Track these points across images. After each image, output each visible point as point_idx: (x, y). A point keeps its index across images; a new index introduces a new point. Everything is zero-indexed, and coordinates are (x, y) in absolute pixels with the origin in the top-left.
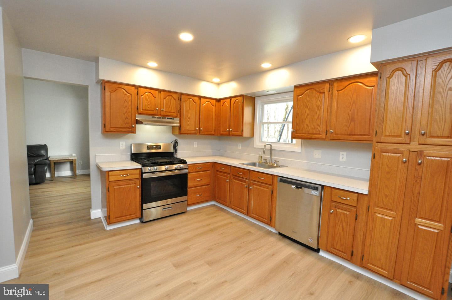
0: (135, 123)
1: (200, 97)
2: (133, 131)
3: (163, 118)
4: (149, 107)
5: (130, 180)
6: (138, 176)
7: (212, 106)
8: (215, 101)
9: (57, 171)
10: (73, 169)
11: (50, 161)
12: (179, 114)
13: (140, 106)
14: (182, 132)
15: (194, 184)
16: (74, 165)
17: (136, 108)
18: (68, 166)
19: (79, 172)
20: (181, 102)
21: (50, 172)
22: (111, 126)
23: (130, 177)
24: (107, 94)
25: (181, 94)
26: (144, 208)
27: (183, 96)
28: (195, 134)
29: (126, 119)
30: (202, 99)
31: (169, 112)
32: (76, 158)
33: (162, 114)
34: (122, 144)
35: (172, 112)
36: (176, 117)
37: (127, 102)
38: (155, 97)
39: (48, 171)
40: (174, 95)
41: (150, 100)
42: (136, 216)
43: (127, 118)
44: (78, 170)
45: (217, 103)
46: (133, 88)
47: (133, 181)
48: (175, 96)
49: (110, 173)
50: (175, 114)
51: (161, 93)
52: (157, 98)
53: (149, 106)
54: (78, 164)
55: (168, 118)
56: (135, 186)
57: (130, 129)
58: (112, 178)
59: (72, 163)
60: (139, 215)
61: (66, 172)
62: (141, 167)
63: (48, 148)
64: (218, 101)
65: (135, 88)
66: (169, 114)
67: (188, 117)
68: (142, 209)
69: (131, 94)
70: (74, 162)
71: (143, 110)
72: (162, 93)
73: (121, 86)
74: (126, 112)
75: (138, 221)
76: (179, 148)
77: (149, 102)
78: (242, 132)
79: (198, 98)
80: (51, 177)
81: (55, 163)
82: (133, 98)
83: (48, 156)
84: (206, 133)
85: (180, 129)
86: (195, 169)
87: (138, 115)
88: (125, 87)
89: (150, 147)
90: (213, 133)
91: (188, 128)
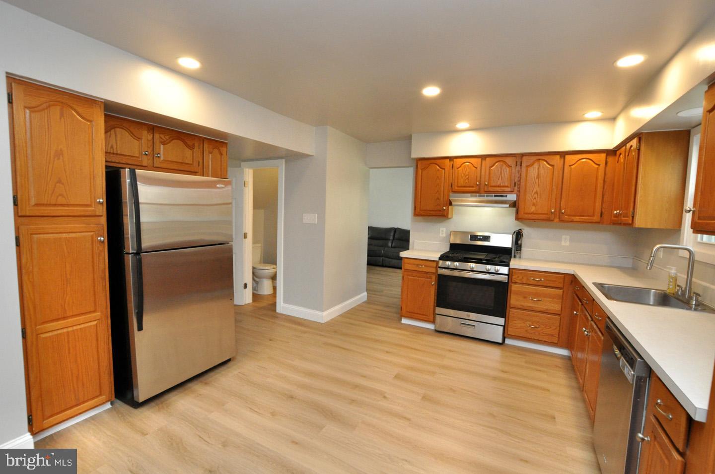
0: (448, 204)
1: (564, 154)
2: (445, 215)
3: (487, 196)
4: (467, 183)
5: (426, 273)
7: (597, 166)
12: (516, 188)
13: (454, 182)
14: (520, 216)
15: (525, 305)
17: (450, 185)
20: (521, 168)
22: (421, 209)
23: (426, 270)
24: (419, 172)
26: (436, 312)
27: (525, 158)
28: (549, 220)
29: (438, 200)
30: (567, 157)
31: (499, 186)
34: (442, 231)
35: (503, 186)
36: (512, 192)
37: (439, 179)
38: (476, 168)
40: (508, 160)
41: (469, 172)
42: (429, 318)
45: (610, 159)
46: (448, 160)
47: (429, 275)
48: (510, 161)
49: (405, 260)
50: (509, 189)
51: (485, 159)
52: (478, 168)
53: (467, 181)
55: (495, 196)
56: (430, 283)
57: (441, 213)
58: (406, 267)
62: (438, 260)
64: (611, 153)
65: (450, 161)
66: (498, 189)
67: (535, 190)
69: (444, 169)
71: (458, 187)
72: (488, 159)
73: (433, 161)
74: (438, 191)
75: (430, 326)
76: (525, 241)
77: (466, 175)
78: (633, 217)
79: (559, 157)
82: (446, 174)
84: (577, 218)
85: (517, 212)
86: (528, 279)
87: (451, 194)
88: (438, 161)
89: (474, 237)
90: (596, 218)
91: (533, 209)
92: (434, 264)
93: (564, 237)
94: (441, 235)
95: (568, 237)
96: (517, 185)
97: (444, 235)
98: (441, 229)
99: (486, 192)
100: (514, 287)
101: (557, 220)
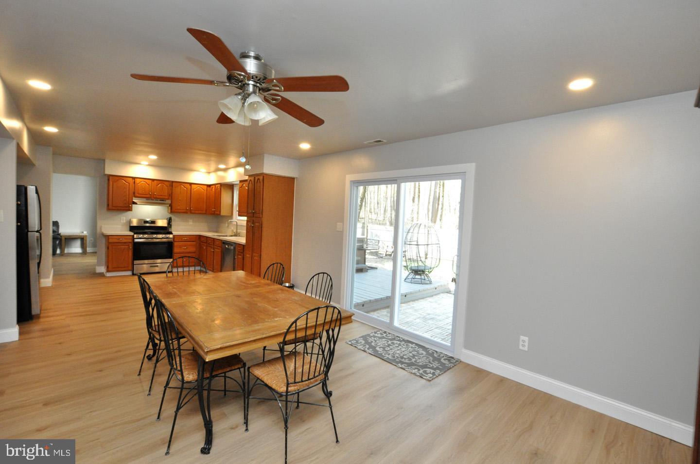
0: (132, 204)
1: (191, 184)
2: (130, 209)
5: (125, 243)
6: (130, 241)
8: (206, 187)
9: (68, 248)
10: (83, 246)
11: (61, 236)
12: (170, 198)
13: (136, 192)
14: (173, 211)
15: (181, 251)
16: (85, 241)
17: (133, 193)
18: (78, 243)
19: (89, 250)
20: (172, 188)
21: (61, 248)
22: (113, 205)
23: (125, 241)
24: (111, 183)
25: (173, 182)
26: (135, 263)
27: (174, 184)
28: (185, 212)
30: (192, 185)
31: (161, 196)
32: (87, 235)
33: (155, 197)
34: (123, 219)
35: (164, 196)
36: (168, 199)
37: (126, 189)
38: (149, 185)
39: (58, 247)
40: (166, 183)
41: (145, 187)
42: (128, 269)
43: (125, 200)
44: (89, 247)
45: (208, 188)
46: (131, 179)
47: (127, 244)
49: (110, 237)
50: (167, 197)
52: (151, 185)
53: (143, 191)
54: (89, 241)
55: (160, 200)
56: (129, 247)
57: (128, 208)
58: (111, 240)
59: (82, 239)
60: (130, 268)
61: (76, 248)
62: (133, 235)
63: (60, 224)
64: (209, 186)
66: (161, 197)
67: (179, 199)
68: (133, 264)
69: (129, 183)
70: (85, 239)
71: (139, 194)
72: (155, 181)
73: (121, 178)
74: (125, 196)
75: (130, 273)
76: (173, 223)
77: (143, 188)
78: (220, 212)
79: (189, 185)
80: (61, 252)
81: (66, 239)
82: (131, 186)
83: (60, 232)
84: (197, 212)
85: (171, 209)
86: (182, 239)
87: (134, 198)
88: (124, 178)
89: (146, 222)
90: (204, 212)
91: (179, 207)
92: (131, 237)
93: (190, 220)
94: (122, 222)
95: (192, 220)
96: (171, 196)
97: (125, 222)
98: (122, 218)
99: (155, 198)
100: (176, 244)
101: (189, 212)
